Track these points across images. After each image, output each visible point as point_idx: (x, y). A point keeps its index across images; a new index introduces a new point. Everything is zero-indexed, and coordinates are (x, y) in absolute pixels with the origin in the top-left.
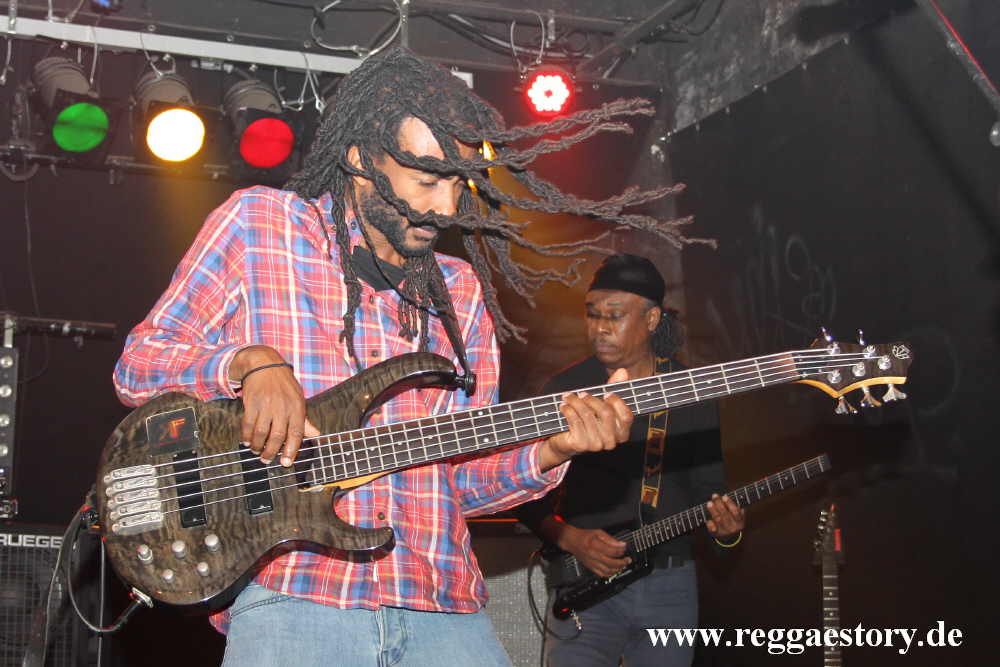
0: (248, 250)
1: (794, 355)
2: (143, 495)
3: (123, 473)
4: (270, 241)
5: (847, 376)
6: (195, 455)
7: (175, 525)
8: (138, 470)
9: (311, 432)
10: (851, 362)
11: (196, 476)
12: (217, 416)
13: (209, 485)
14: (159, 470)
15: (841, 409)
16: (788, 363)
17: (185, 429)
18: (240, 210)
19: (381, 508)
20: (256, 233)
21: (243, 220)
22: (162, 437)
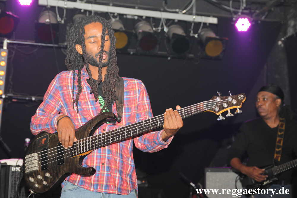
0: (60, 92)
1: (204, 103)
2: (33, 162)
3: (29, 156)
4: (65, 89)
5: (221, 107)
6: (47, 149)
7: (40, 170)
8: (33, 155)
9: (76, 140)
10: (222, 103)
11: (46, 155)
12: (54, 137)
13: (50, 158)
14: (38, 154)
15: (221, 118)
16: (203, 106)
17: (46, 141)
18: (57, 81)
19: (103, 162)
20: (61, 87)
21: (57, 84)
22: (40, 144)
